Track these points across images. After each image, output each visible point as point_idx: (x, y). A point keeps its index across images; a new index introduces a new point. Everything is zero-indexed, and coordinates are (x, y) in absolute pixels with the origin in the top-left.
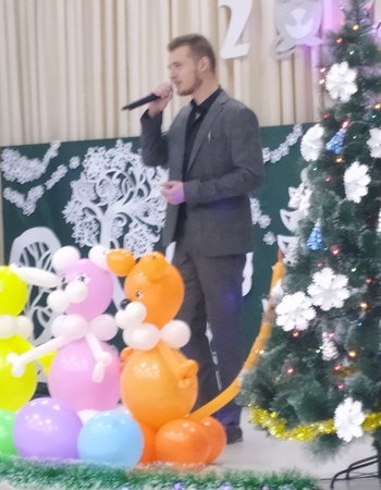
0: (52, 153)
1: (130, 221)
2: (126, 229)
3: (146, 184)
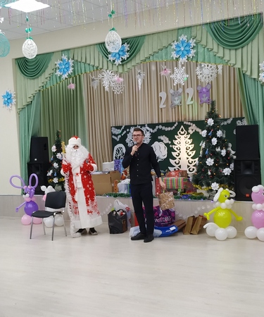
0: (123, 128)
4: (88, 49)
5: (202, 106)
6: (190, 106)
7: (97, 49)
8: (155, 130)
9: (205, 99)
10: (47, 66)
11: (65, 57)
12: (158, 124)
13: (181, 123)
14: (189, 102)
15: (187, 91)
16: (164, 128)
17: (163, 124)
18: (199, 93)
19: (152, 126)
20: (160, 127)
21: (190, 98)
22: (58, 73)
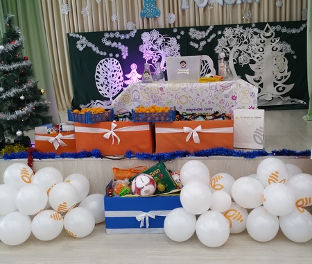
1: (241, 52)
2: (239, 55)
3: (248, 40)
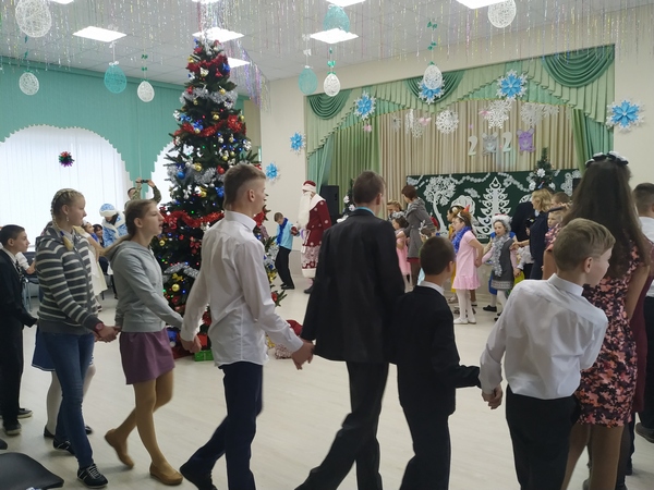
0: (421, 178)
4: (394, 85)
5: (521, 154)
6: (507, 154)
7: (405, 85)
8: (461, 182)
9: (525, 146)
10: (344, 105)
11: (366, 95)
12: (466, 175)
13: (494, 174)
14: (505, 149)
15: (503, 135)
16: (472, 179)
17: (471, 175)
18: (520, 138)
19: (458, 176)
20: (468, 178)
21: (507, 144)
22: (357, 113)
